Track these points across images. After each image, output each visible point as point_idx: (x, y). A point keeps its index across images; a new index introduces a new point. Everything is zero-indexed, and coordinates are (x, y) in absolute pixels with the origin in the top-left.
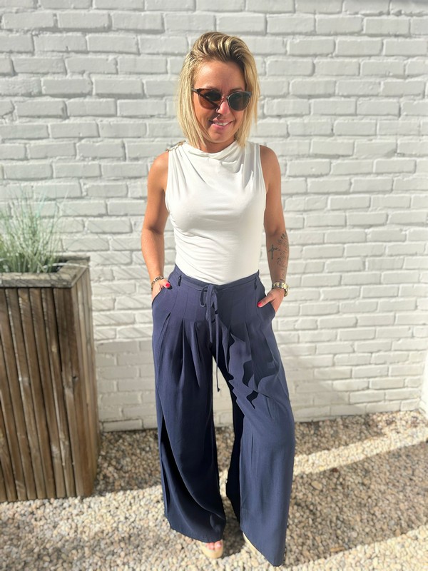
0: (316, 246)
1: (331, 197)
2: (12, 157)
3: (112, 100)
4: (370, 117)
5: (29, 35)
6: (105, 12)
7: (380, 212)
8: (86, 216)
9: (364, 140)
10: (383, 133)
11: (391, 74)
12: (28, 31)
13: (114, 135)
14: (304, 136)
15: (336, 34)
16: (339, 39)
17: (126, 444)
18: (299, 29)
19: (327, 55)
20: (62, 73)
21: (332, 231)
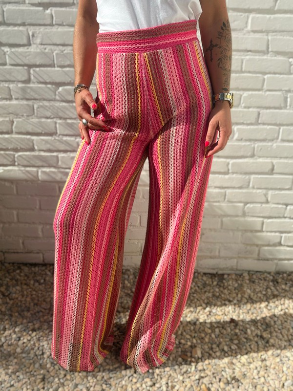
21: (252, 57)
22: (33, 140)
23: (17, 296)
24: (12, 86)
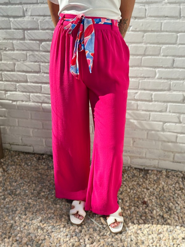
22: (27, 76)
24: (14, 42)
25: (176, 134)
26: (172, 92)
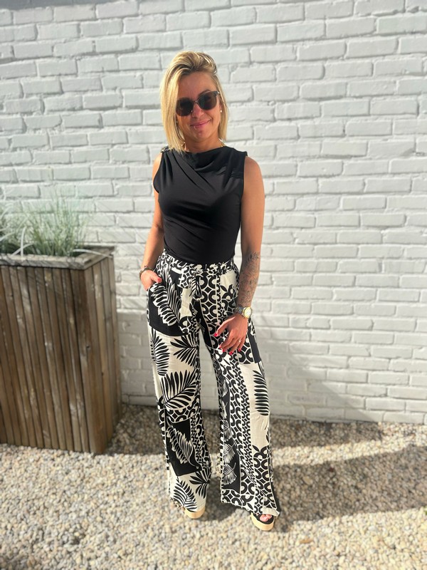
0: (328, 246)
1: (343, 197)
2: (60, 161)
3: (138, 111)
4: (385, 117)
5: (74, 60)
6: (134, 35)
7: (397, 213)
8: (116, 212)
9: (379, 140)
10: (399, 133)
11: (407, 72)
12: (73, 57)
13: (140, 141)
14: (315, 137)
15: (347, 37)
16: (350, 41)
17: (145, 416)
18: (309, 35)
19: (338, 58)
20: (99, 90)
21: (345, 231)
23: (141, 437)
25: (366, 372)
26: (356, 317)
